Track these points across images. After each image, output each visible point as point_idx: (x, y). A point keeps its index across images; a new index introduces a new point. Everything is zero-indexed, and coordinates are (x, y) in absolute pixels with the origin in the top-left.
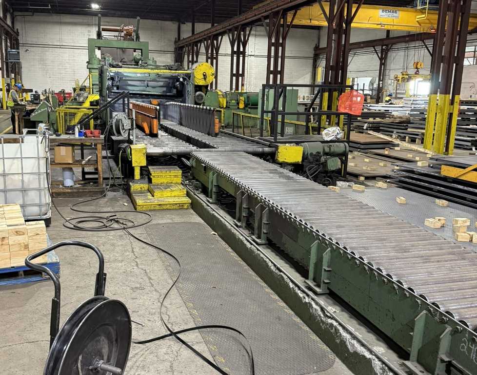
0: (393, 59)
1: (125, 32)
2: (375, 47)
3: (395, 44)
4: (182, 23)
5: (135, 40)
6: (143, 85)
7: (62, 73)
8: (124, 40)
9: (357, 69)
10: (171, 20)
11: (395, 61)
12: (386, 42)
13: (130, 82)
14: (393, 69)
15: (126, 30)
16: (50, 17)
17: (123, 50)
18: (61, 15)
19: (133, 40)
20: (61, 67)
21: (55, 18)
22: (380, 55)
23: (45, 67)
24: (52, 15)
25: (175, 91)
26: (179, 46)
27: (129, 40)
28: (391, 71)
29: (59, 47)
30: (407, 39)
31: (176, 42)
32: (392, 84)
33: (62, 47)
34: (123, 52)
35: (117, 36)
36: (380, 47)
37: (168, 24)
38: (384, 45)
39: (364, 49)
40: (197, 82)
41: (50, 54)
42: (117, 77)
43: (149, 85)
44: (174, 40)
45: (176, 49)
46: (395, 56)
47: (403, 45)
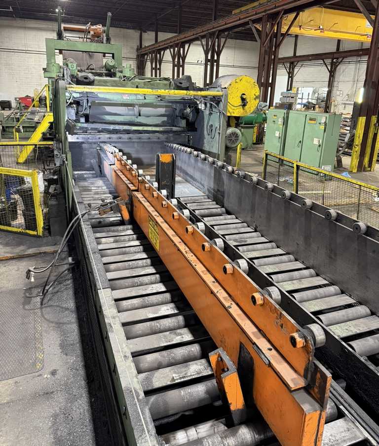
0: (343, 72)
1: (92, 33)
2: (325, 60)
3: (346, 57)
4: (144, 32)
5: (105, 41)
6: (131, 112)
7: (29, 78)
8: (91, 42)
9: (304, 80)
10: (134, 28)
11: (344, 73)
12: (336, 56)
13: (108, 109)
14: (341, 81)
15: (94, 30)
16: (14, 22)
17: (90, 54)
18: (26, 20)
19: (102, 43)
20: (27, 72)
21: (19, 22)
22: (329, 68)
23: (11, 71)
24: (15, 20)
25: (183, 123)
26: (142, 53)
27: (97, 42)
28: (340, 83)
29: (24, 52)
30: (361, 53)
31: (137, 50)
32: (341, 95)
33: (27, 52)
34: (91, 56)
35: (82, 38)
36: (331, 60)
37: (131, 32)
38: (335, 58)
39: (312, 61)
40: (231, 111)
41: (15, 58)
42: (85, 101)
43: (141, 113)
44: (136, 48)
45: (138, 56)
46: (345, 69)
47: (355, 59)
